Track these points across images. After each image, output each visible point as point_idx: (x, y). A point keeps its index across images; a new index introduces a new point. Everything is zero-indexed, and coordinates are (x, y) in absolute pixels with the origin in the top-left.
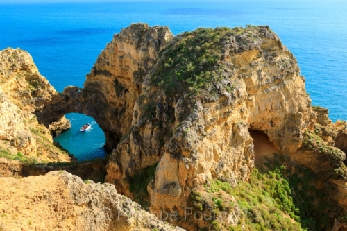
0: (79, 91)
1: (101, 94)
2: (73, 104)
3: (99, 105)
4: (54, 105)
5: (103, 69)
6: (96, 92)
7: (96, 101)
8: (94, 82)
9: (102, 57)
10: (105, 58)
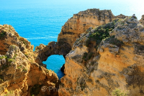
0: (55, 43)
1: (68, 44)
2: (54, 50)
3: (67, 49)
4: (46, 52)
5: (67, 31)
6: (65, 43)
7: (66, 47)
8: (62, 38)
9: (67, 26)
10: (69, 26)
